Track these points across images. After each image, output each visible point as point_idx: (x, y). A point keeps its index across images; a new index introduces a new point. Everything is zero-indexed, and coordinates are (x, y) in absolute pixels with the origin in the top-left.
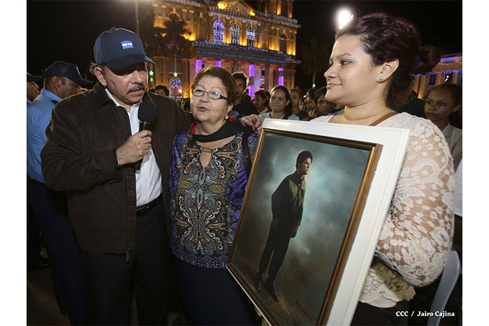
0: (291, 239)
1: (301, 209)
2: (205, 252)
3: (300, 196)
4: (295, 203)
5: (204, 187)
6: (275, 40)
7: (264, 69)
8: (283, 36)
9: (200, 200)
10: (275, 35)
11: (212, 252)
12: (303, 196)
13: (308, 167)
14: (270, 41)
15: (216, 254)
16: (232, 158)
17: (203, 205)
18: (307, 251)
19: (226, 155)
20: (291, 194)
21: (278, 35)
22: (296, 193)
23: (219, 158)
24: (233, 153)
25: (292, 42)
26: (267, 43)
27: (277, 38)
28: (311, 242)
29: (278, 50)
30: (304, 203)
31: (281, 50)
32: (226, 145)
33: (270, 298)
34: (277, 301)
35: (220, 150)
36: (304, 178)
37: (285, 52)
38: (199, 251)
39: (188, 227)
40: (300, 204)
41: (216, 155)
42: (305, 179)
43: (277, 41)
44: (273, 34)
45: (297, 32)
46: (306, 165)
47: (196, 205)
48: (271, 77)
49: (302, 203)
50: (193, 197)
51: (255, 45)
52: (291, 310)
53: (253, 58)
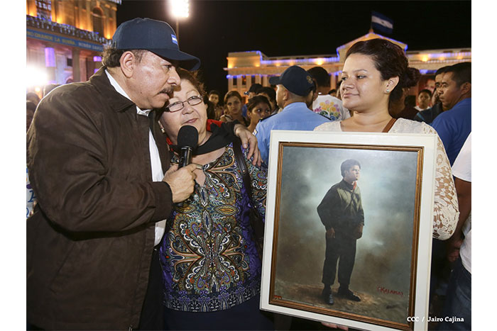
0: (357, 240)
1: (361, 211)
2: (220, 287)
3: (356, 200)
4: (352, 208)
5: (210, 209)
6: (84, 14)
7: (70, 57)
8: (96, 11)
9: (208, 224)
10: (85, 8)
11: (228, 285)
12: (359, 199)
13: (357, 173)
14: (77, 15)
15: (232, 288)
16: (229, 172)
17: (213, 230)
18: (380, 243)
19: (221, 170)
20: (344, 201)
21: (88, 8)
22: (350, 198)
23: (214, 176)
24: (229, 167)
25: (111, 23)
26: (72, 17)
27: (88, 12)
28: (381, 234)
29: (90, 29)
30: (363, 205)
31: (94, 31)
32: (219, 158)
33: (349, 302)
34: (357, 299)
35: (213, 165)
36: (355, 183)
37: (102, 35)
38: (214, 288)
39: (199, 260)
40: (358, 207)
41: (210, 173)
42: (357, 184)
43: (88, 17)
44: (80, 7)
45: (117, 8)
46: (355, 172)
47: (204, 230)
48: (82, 69)
49: (360, 206)
50: (199, 221)
51: (53, 18)
52: (379, 298)
53: (51, 38)
